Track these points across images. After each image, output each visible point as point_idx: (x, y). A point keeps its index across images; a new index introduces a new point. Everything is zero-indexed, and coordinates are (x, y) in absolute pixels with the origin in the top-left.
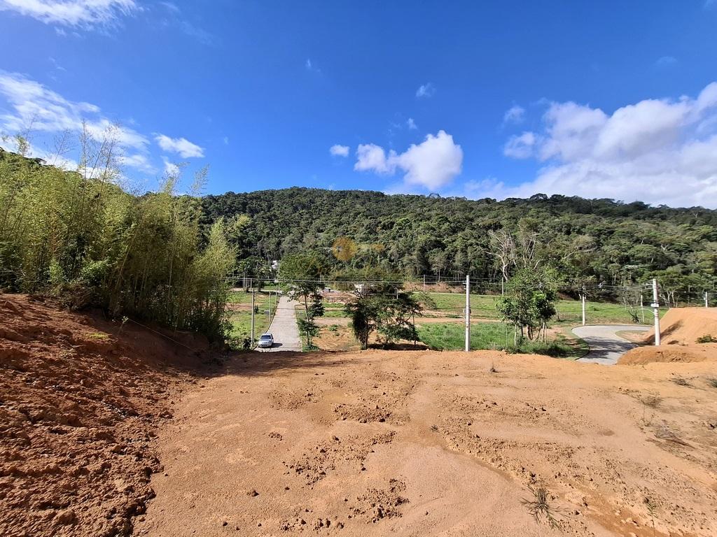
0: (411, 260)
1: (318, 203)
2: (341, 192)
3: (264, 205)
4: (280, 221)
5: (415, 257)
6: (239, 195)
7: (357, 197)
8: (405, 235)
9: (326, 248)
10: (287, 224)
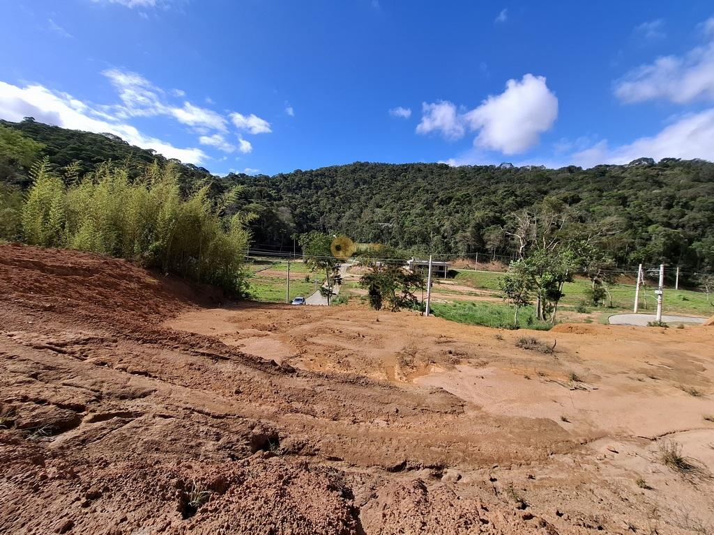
0: (464, 237)
1: (379, 178)
2: (403, 165)
3: (328, 181)
4: (341, 196)
5: (468, 234)
6: (306, 172)
7: (420, 170)
8: (463, 211)
9: (380, 224)
10: (347, 200)
